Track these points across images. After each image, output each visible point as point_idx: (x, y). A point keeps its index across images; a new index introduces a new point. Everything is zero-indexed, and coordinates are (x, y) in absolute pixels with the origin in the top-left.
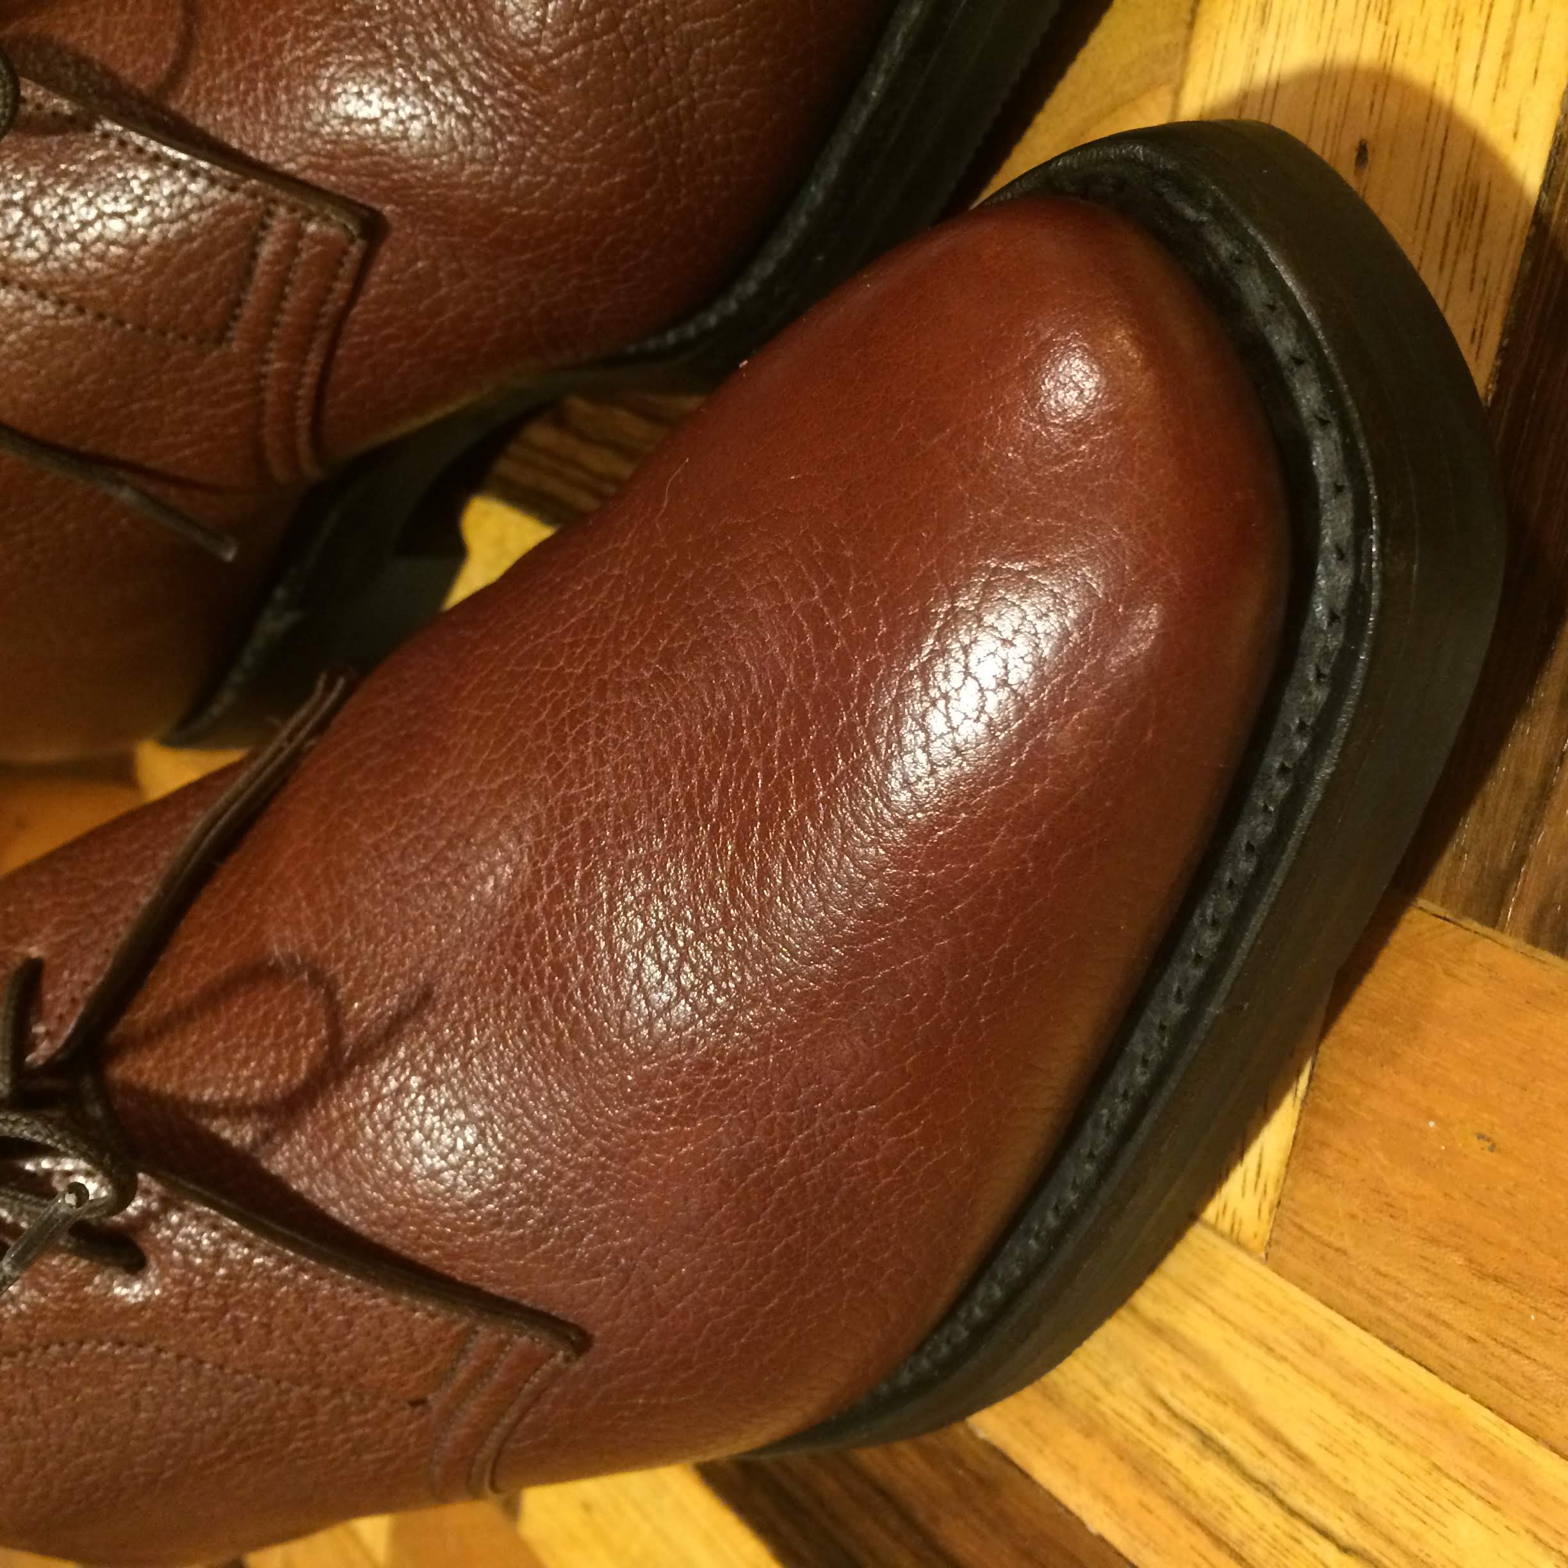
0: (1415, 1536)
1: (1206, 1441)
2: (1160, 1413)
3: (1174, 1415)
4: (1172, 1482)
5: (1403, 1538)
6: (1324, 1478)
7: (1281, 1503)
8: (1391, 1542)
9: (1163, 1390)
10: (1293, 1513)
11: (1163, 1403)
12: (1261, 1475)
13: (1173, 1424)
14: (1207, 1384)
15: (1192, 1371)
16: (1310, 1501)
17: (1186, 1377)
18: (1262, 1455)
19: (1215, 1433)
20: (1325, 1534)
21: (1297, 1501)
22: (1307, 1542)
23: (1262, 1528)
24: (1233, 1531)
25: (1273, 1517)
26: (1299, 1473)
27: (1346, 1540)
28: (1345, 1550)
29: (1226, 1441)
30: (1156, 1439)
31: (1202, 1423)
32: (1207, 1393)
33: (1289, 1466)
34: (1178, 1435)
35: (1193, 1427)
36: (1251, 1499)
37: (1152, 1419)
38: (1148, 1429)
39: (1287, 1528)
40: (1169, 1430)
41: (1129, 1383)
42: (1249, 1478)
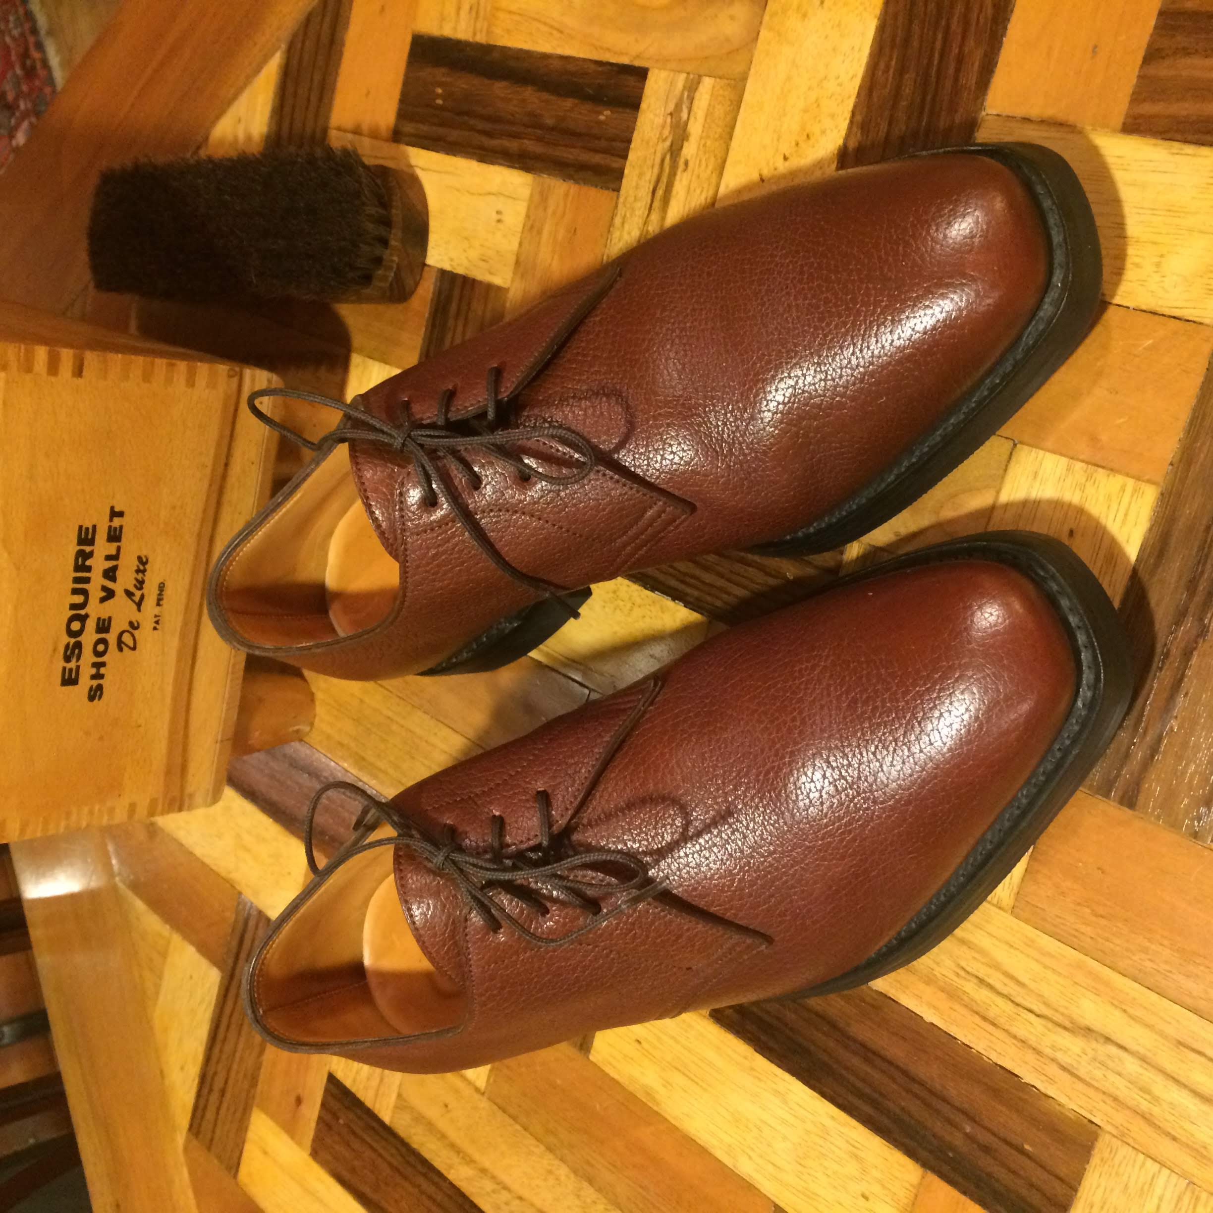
0: (1067, 1008)
1: (981, 981)
2: (962, 973)
3: (968, 973)
4: (965, 998)
5: (1061, 1009)
6: (1032, 991)
7: (1013, 1001)
8: (1057, 1011)
9: (963, 964)
10: (1018, 1005)
11: (963, 968)
12: (1005, 992)
13: (968, 977)
14: (983, 960)
15: (977, 956)
16: (1024, 999)
17: (974, 958)
18: (1005, 985)
19: (986, 979)
20: (1031, 1011)
21: (1018, 1000)
22: (1022, 1015)
23: (1004, 1012)
24: (991, 1014)
25: (1009, 1007)
26: (1022, 991)
27: (1038, 1012)
28: (1038, 1016)
29: (991, 981)
30: (959, 982)
31: (980, 975)
32: (983, 963)
33: (1016, 987)
34: (969, 981)
35: (977, 977)
36: (999, 1001)
37: (958, 975)
38: (955, 978)
39: (1015, 1010)
40: (965, 979)
41: (949, 963)
42: (999, 994)
